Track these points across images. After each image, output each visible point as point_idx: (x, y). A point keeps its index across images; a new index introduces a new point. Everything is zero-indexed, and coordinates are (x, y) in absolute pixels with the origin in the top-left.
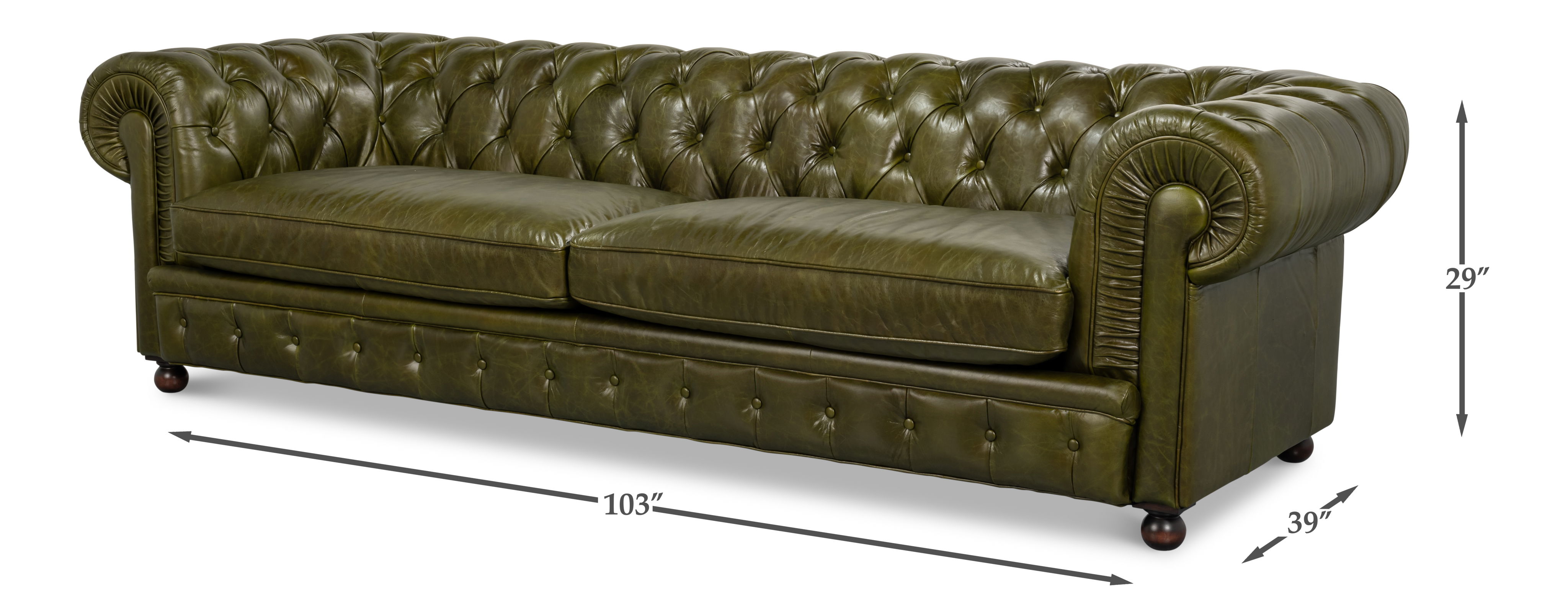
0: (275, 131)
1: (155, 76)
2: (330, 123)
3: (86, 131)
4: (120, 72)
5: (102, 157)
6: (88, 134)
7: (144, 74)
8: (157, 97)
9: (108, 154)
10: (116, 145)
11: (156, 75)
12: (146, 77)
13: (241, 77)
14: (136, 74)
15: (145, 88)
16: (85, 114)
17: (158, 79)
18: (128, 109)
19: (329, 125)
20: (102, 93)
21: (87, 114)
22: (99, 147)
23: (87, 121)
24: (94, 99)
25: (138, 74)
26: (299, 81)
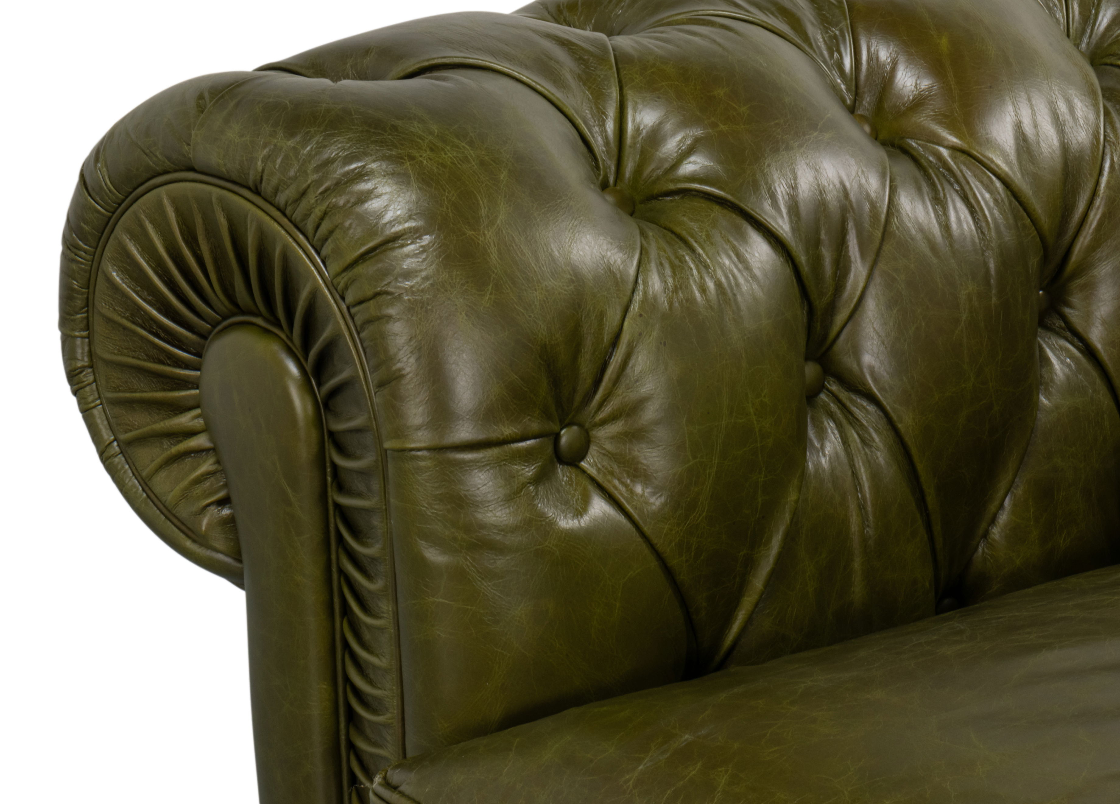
0: (834, 388)
1: (322, 219)
2: (1067, 311)
3: (84, 368)
4: (192, 169)
5: (145, 483)
6: (91, 378)
7: (281, 199)
8: (329, 305)
9: (163, 474)
10: (194, 443)
11: (325, 213)
12: (288, 212)
13: (693, 178)
14: (249, 188)
15: (286, 258)
16: (79, 303)
17: (331, 232)
18: (233, 315)
19: (1064, 318)
20: (133, 237)
21: (87, 305)
22: (130, 443)
23: (87, 327)
24: (107, 253)
25: (257, 192)
26: (939, 157)
